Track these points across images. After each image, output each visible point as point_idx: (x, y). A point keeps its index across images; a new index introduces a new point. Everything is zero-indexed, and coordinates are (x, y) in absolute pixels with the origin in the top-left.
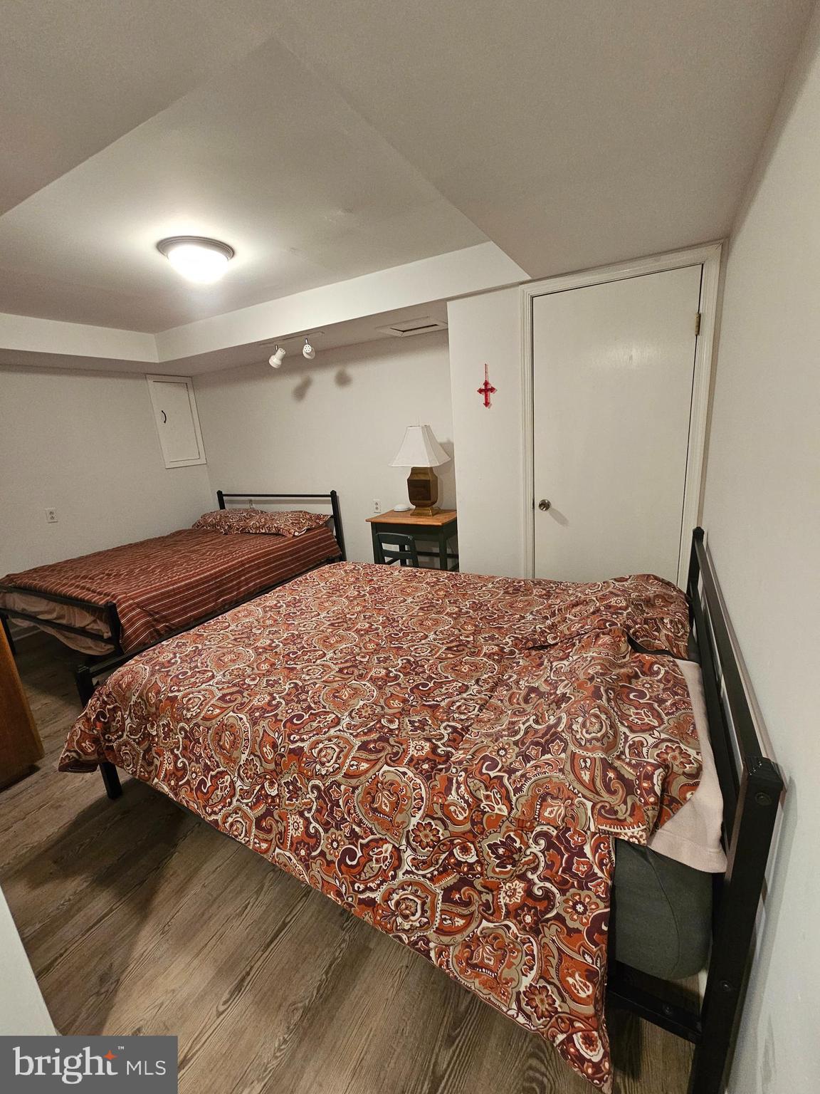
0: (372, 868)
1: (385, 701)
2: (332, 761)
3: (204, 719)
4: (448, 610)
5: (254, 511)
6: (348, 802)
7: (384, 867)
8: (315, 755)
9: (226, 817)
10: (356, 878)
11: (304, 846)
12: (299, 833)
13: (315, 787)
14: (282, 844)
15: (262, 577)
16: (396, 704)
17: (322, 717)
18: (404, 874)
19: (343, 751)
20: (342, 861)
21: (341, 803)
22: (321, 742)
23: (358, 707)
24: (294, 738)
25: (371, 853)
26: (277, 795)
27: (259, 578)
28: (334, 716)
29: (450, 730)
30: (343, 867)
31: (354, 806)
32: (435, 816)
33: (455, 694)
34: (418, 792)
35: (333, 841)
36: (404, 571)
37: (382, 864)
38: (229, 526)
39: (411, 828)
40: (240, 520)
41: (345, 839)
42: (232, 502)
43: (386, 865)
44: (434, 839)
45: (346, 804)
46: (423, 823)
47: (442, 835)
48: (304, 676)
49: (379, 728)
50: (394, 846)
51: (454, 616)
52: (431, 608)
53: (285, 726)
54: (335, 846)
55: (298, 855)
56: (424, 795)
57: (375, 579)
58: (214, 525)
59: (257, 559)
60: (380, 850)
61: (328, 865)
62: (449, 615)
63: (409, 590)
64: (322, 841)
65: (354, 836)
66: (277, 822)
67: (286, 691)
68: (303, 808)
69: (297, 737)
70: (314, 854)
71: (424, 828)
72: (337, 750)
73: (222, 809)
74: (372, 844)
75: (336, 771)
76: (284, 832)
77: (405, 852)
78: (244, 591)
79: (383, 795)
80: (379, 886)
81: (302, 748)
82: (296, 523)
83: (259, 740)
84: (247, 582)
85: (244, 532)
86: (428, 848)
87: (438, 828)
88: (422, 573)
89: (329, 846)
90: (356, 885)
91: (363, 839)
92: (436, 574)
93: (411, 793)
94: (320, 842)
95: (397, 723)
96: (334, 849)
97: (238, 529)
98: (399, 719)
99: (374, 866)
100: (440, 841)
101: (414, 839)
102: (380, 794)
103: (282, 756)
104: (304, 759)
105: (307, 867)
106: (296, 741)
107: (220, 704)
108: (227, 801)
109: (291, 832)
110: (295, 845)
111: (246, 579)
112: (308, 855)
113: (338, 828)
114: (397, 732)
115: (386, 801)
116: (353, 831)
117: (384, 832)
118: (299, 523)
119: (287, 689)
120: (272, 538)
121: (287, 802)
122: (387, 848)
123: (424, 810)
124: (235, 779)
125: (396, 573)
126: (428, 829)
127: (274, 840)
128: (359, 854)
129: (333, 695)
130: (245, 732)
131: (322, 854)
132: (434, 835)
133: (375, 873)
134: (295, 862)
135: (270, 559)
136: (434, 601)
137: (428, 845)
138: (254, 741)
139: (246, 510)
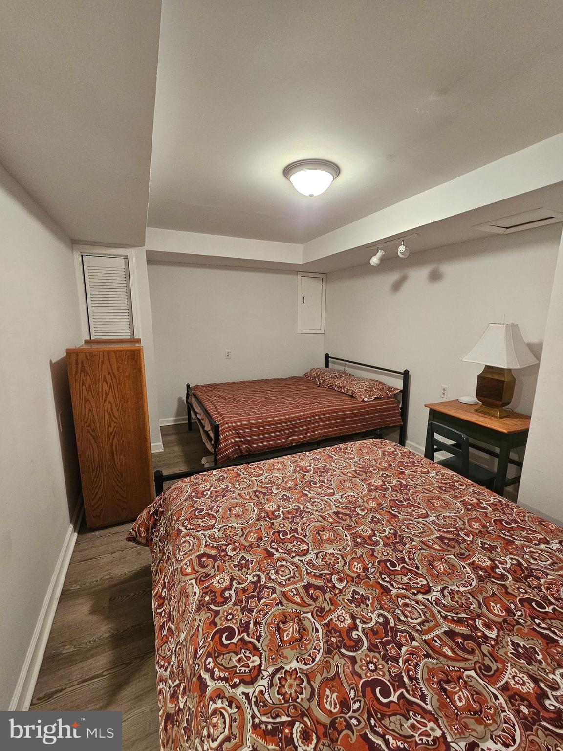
0: (230, 659)
1: (351, 560)
2: (284, 578)
3: (240, 494)
4: (475, 558)
5: (344, 373)
6: (267, 606)
7: (238, 669)
8: (277, 565)
9: (188, 535)
10: (215, 653)
11: (212, 596)
12: (218, 586)
13: (259, 578)
14: (201, 580)
15: (326, 428)
16: (357, 567)
17: (299, 543)
18: (243, 693)
19: (294, 578)
20: (221, 632)
21: (262, 601)
22: (287, 561)
23: (327, 551)
24: (274, 545)
25: (243, 651)
26: (231, 557)
27: (324, 429)
28: (306, 547)
29: (381, 620)
30: (217, 636)
31: (267, 613)
32: (312, 682)
33: (413, 590)
34: (315, 652)
35: (231, 614)
36: (443, 475)
37: (239, 666)
38: (323, 381)
39: (287, 668)
40: (332, 378)
41: (239, 622)
42: (334, 363)
43: (240, 670)
44: (293, 695)
45: (264, 605)
46: (299, 674)
47: (302, 699)
48: (309, 504)
49: (328, 579)
50: (260, 665)
51: (482, 573)
52: (453, 543)
53: (274, 534)
54: (228, 618)
55: (202, 596)
56: (317, 659)
57: (407, 473)
58: (315, 378)
59: (327, 414)
60: (250, 655)
61: (210, 623)
62: (475, 567)
63: (437, 503)
64: (226, 606)
65: (245, 627)
66: (214, 567)
67: (289, 509)
68: (237, 578)
69: (275, 546)
70: (212, 607)
71: (296, 677)
72: (292, 575)
73: (191, 529)
74: (250, 646)
75: (280, 584)
76: (212, 577)
77: (262, 678)
78: (310, 436)
79: (293, 625)
80: (220, 678)
81: (274, 555)
82: (369, 391)
83: (253, 528)
84: (314, 429)
85: (331, 388)
86: (281, 698)
87: (304, 691)
88: (462, 485)
89: (225, 614)
90: (210, 659)
91: (248, 635)
92: (479, 494)
93: (311, 649)
94: (225, 605)
95: (343, 585)
96: (226, 618)
97: (328, 385)
98: (348, 582)
99: (233, 659)
100: (295, 700)
101: (280, 677)
102: (292, 624)
103: (259, 546)
104: (269, 561)
105: (198, 610)
106: (274, 548)
107: (252, 494)
108: (199, 529)
109: (215, 581)
110: (208, 589)
111: (314, 427)
112: (208, 603)
113: (243, 610)
114: (337, 591)
115: (290, 633)
116: (248, 623)
117: (265, 648)
118: (371, 391)
119: (291, 508)
120: (347, 398)
121: (232, 565)
122: (256, 661)
123: (309, 669)
124: (217, 527)
125: (433, 474)
126: (297, 682)
127: (200, 573)
128: (234, 641)
129: (318, 531)
130: (250, 518)
131: (217, 613)
132: (296, 692)
133: (228, 666)
134: (196, 599)
135: (337, 416)
136: (462, 534)
137: (284, 695)
138: (250, 526)
139: (339, 371)
